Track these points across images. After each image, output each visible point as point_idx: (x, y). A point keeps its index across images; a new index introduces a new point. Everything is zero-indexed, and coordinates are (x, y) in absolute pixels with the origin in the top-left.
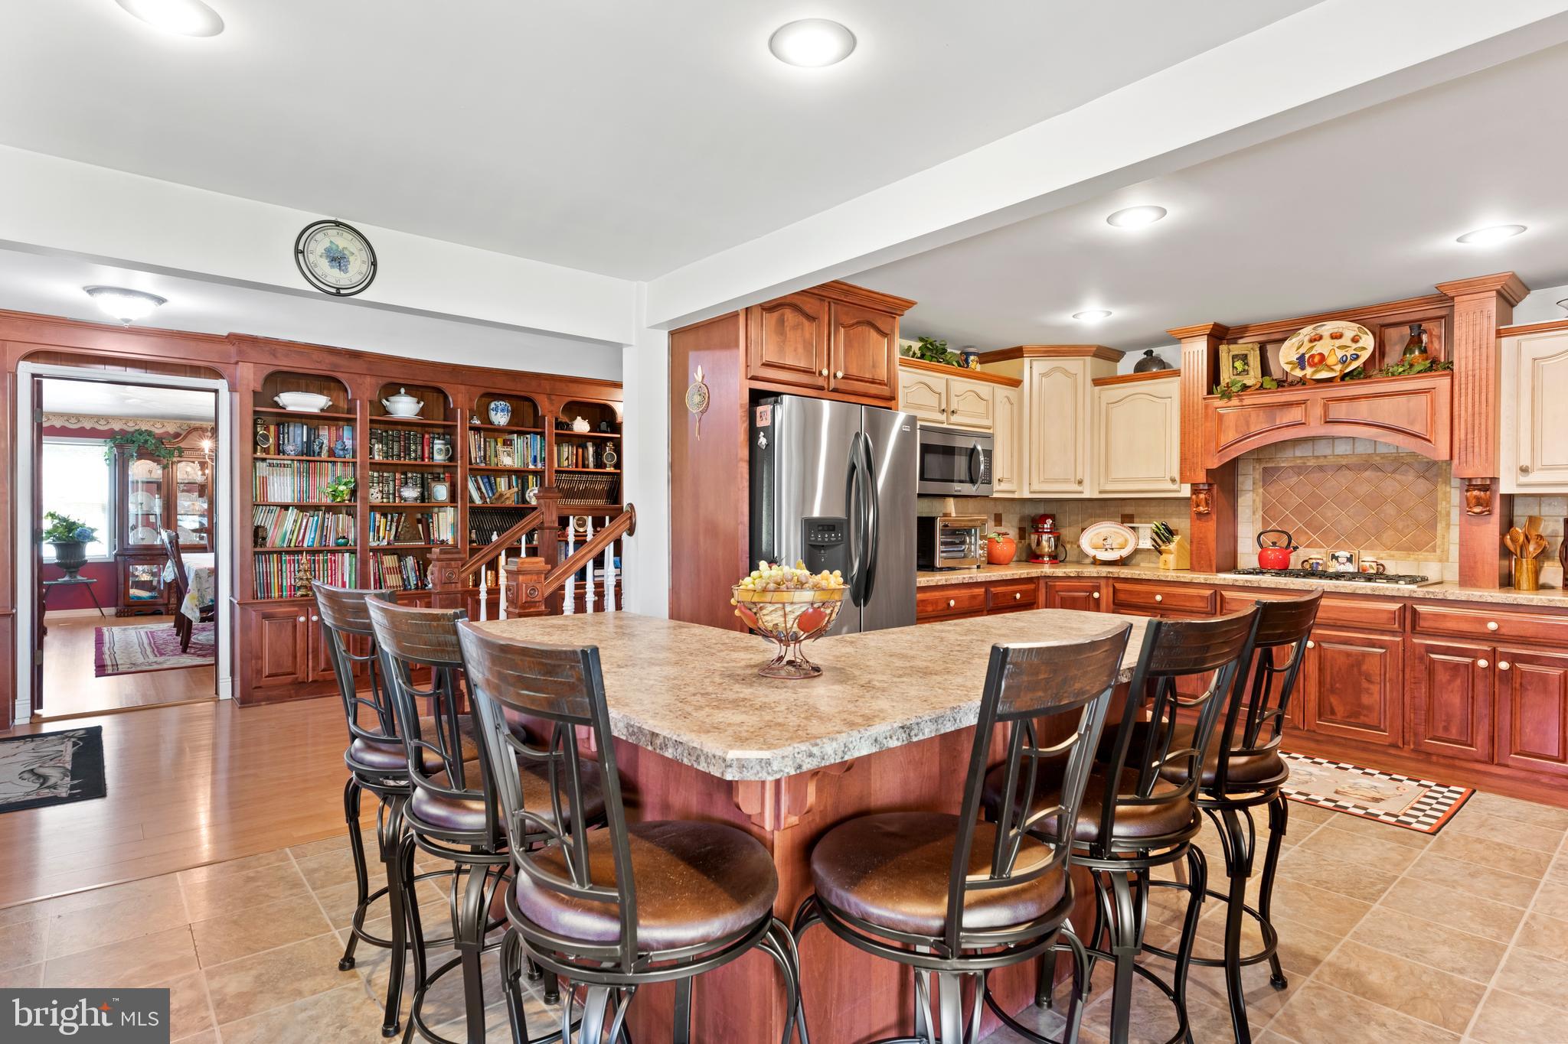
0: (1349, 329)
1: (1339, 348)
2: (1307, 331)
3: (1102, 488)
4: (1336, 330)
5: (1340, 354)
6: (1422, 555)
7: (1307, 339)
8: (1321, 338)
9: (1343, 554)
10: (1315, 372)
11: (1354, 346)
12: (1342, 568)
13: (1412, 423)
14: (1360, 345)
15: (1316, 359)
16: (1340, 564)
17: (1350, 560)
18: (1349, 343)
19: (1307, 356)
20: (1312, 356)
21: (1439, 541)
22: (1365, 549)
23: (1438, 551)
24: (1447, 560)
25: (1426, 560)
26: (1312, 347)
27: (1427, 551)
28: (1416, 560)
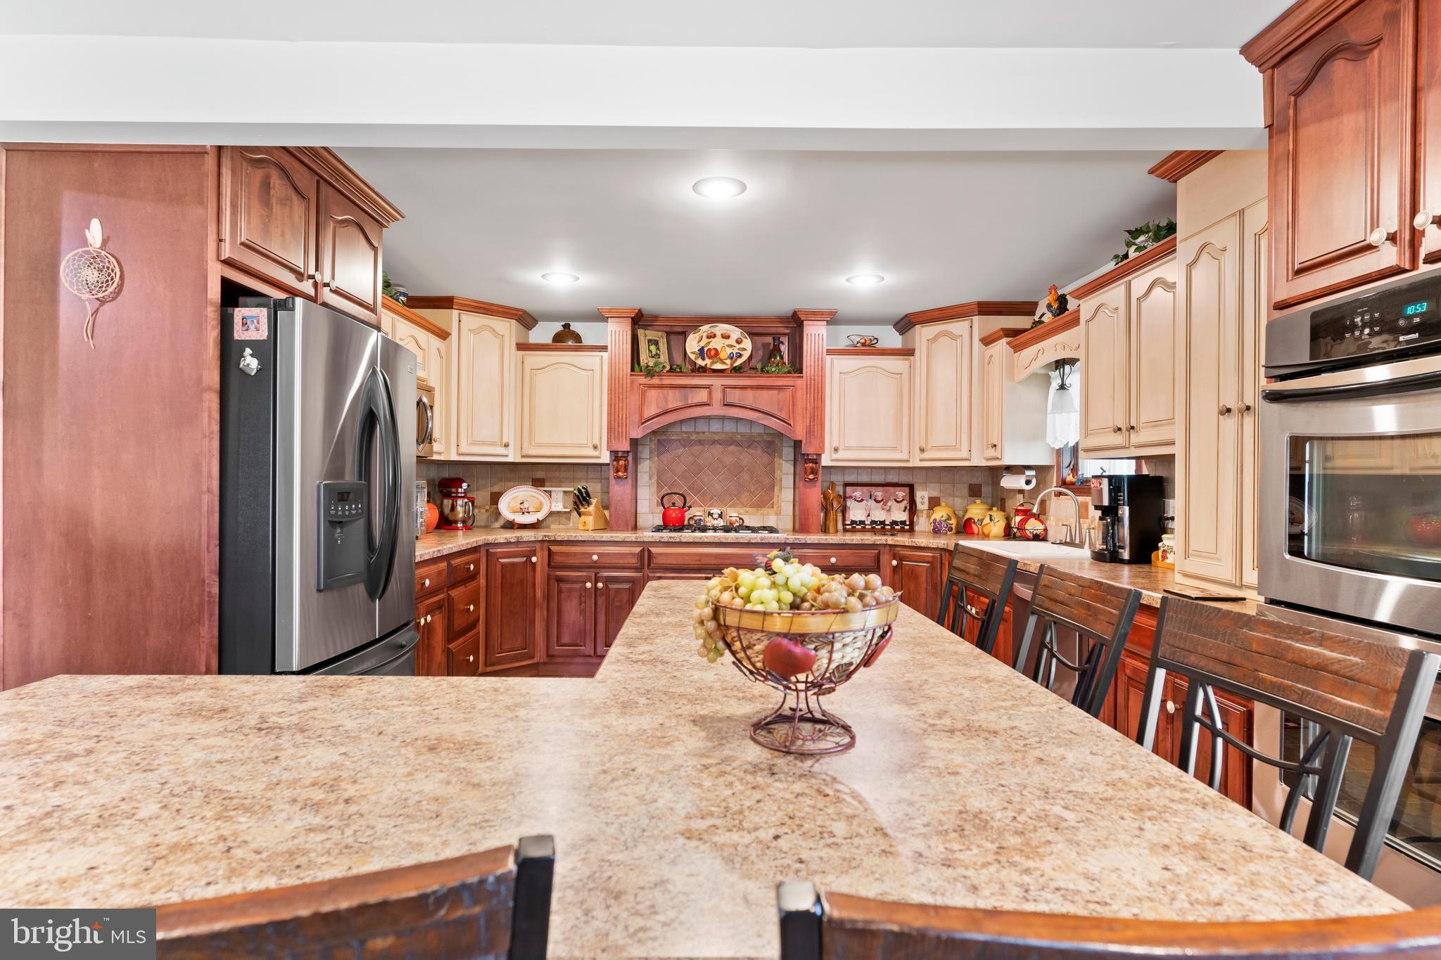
0: (735, 332)
1: (728, 346)
2: (705, 328)
3: (525, 453)
4: (725, 332)
5: (729, 351)
6: (765, 510)
7: (705, 335)
8: (715, 336)
9: (716, 511)
10: (713, 363)
11: (738, 346)
12: (715, 523)
13: (780, 410)
14: (742, 346)
15: (713, 353)
16: (714, 519)
17: (720, 516)
18: (734, 344)
19: (706, 349)
20: (709, 350)
21: (775, 500)
22: (730, 507)
23: (775, 507)
24: (780, 514)
25: (768, 514)
26: (709, 342)
27: (768, 507)
28: (762, 514)
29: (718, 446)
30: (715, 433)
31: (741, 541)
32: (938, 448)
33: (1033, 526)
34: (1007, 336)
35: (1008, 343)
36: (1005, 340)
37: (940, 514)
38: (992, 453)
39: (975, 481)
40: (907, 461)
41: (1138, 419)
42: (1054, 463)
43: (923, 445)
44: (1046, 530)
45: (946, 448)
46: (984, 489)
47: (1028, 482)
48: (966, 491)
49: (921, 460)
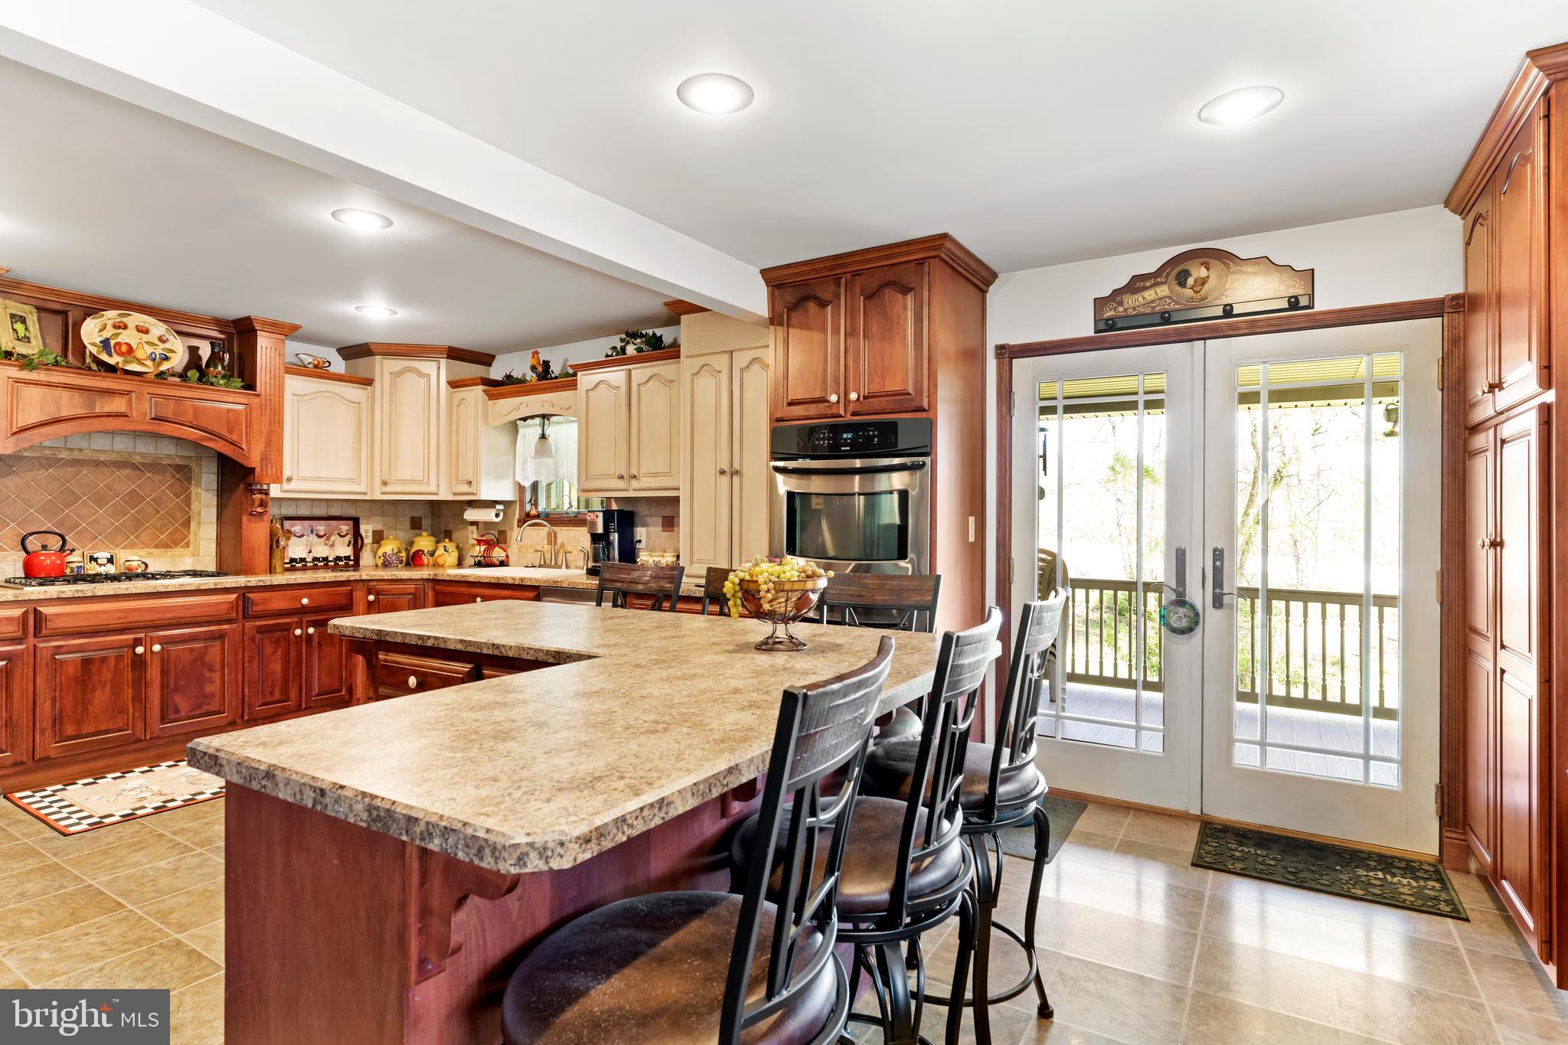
0: (158, 328)
1: (147, 343)
2: (111, 315)
4: (142, 324)
5: (149, 350)
6: (178, 551)
7: (110, 323)
8: (125, 327)
9: (102, 555)
10: (126, 362)
11: (162, 346)
12: (102, 570)
14: (167, 346)
15: (124, 349)
16: (101, 565)
17: (110, 561)
18: (157, 342)
19: (112, 342)
20: (118, 344)
21: (191, 537)
22: (125, 548)
23: (191, 546)
24: (198, 555)
25: (181, 556)
26: (118, 334)
27: (182, 547)
28: (173, 556)
29: (105, 469)
30: (100, 451)
31: (188, 588)
32: (403, 482)
33: (498, 553)
34: (483, 384)
35: (484, 391)
36: (481, 388)
37: (389, 547)
38: (465, 488)
39: (416, 514)
40: (365, 493)
41: (639, 470)
42: (517, 498)
43: (386, 477)
44: (507, 556)
45: (412, 481)
46: (424, 522)
47: (497, 515)
48: (408, 524)
49: (382, 493)
